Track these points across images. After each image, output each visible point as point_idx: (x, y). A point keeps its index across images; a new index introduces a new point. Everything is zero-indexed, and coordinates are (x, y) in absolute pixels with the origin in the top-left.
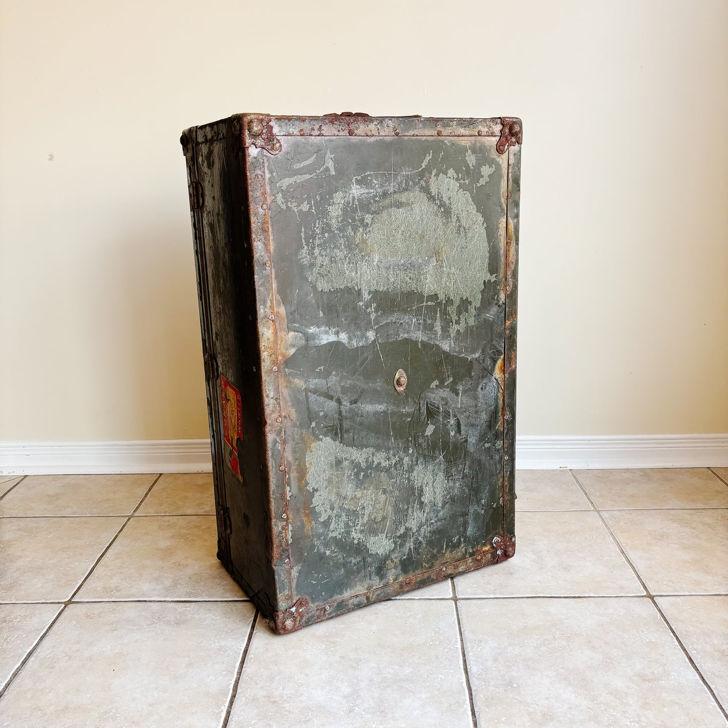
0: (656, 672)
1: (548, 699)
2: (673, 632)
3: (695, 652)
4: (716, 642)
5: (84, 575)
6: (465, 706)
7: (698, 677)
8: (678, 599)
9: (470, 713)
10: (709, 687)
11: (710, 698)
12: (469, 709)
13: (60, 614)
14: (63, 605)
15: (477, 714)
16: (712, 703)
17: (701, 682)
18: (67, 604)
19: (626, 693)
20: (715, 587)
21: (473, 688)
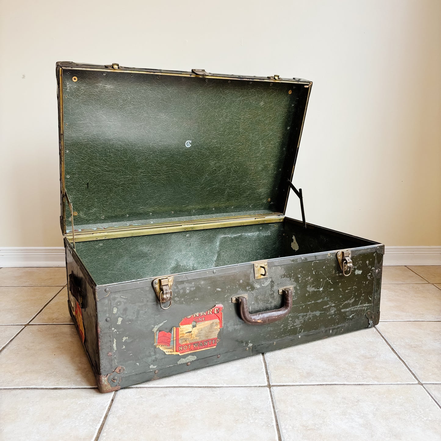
0: (373, 354)
1: (310, 366)
2: (383, 337)
3: (395, 345)
4: (407, 341)
5: (36, 312)
6: (262, 370)
7: (396, 357)
8: (386, 323)
9: (265, 373)
10: (403, 361)
11: (403, 366)
12: (265, 371)
13: (22, 330)
14: (24, 326)
15: (269, 374)
16: (404, 368)
17: (398, 359)
18: (26, 326)
19: (355, 363)
20: (408, 318)
21: (267, 362)
